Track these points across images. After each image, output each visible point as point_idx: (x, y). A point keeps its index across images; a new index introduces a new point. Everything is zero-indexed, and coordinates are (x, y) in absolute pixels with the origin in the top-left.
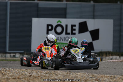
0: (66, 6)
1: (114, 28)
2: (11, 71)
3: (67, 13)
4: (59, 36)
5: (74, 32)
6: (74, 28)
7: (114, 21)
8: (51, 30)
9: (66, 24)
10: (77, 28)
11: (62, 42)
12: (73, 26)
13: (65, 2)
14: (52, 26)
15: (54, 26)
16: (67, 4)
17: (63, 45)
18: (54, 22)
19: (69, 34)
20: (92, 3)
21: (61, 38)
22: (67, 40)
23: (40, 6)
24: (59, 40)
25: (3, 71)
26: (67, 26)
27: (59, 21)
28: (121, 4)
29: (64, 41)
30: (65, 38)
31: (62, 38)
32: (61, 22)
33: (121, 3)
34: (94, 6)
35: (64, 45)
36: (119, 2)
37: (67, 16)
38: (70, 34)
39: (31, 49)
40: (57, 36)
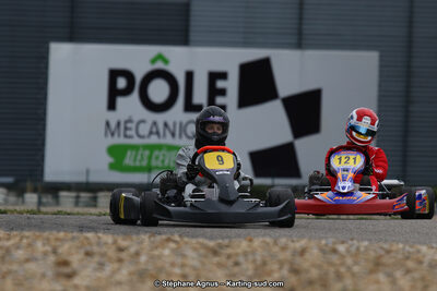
1: (380, 86)
4: (160, 118)
6: (220, 84)
7: (381, 57)
8: (127, 92)
9: (189, 68)
10: (232, 85)
11: (169, 140)
12: (215, 77)
14: (129, 75)
15: (138, 78)
18: (137, 58)
19: (197, 108)
21: (166, 125)
22: (190, 134)
24: (158, 133)
26: (190, 76)
27: (160, 57)
29: (180, 136)
30: (181, 124)
31: (171, 124)
32: (166, 61)
37: (193, 36)
39: (42, 171)
40: (151, 116)
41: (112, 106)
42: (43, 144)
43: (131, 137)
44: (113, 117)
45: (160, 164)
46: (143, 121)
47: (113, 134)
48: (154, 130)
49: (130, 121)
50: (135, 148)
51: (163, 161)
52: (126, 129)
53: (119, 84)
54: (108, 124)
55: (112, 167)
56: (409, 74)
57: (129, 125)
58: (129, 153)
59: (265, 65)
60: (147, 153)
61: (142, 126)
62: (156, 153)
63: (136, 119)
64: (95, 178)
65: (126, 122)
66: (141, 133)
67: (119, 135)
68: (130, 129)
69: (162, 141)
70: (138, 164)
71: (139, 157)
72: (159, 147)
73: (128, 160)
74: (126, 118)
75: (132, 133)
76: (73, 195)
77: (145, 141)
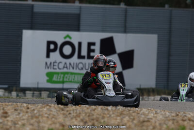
0: (80, 11)
1: (158, 49)
3: (81, 22)
4: (68, 61)
5: (92, 54)
6: (92, 47)
7: (158, 36)
8: (54, 50)
9: (80, 41)
10: (97, 48)
11: (71, 70)
12: (90, 44)
13: (77, 4)
14: (55, 43)
15: (59, 44)
16: (80, 7)
17: (74, 75)
18: (59, 36)
19: (83, 57)
20: (122, 6)
21: (70, 64)
22: (80, 68)
23: (36, 10)
24: (67, 67)
26: (80, 44)
27: (68, 36)
28: (170, 9)
29: (76, 69)
30: (76, 64)
31: (72, 64)
32: (70, 38)
33: (170, 7)
34: (126, 11)
35: (74, 77)
36: (167, 6)
37: (81, 28)
38: (86, 57)
39: (19, 83)
40: (64, 60)
41: (48, 56)
42: (20, 72)
43: (56, 69)
44: (48, 59)
45: (68, 80)
46: (61, 62)
47: (48, 68)
48: (65, 66)
49: (55, 62)
50: (58, 73)
51: (69, 79)
52: (54, 65)
53: (51, 47)
54: (46, 63)
55: (48, 81)
56: (170, 43)
57: (55, 64)
58: (55, 76)
59: (111, 40)
60: (62, 75)
61: (60, 64)
62: (66, 75)
63: (58, 61)
64: (41, 86)
65: (54, 63)
66: (60, 67)
67: (51, 68)
68: (56, 66)
69: (68, 71)
70: (58, 80)
71: (59, 77)
72: (67, 73)
73: (55, 79)
74: (54, 61)
75: (56, 67)
76: (32, 92)
77: (62, 71)
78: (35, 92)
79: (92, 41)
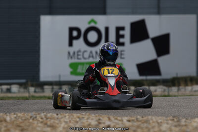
2: (58, 118)
4: (94, 49)
5: (121, 40)
6: (121, 32)
8: (78, 37)
9: (107, 25)
10: (127, 33)
12: (119, 29)
14: (78, 30)
15: (83, 30)
18: (82, 21)
21: (96, 53)
24: (93, 57)
25: (42, 118)
26: (107, 29)
27: (93, 21)
32: (95, 22)
37: (108, 10)
39: (39, 76)
40: (89, 49)
41: (71, 44)
43: (80, 59)
44: (72, 50)
46: (85, 51)
47: (71, 58)
48: (91, 55)
49: (79, 51)
50: (82, 64)
52: (78, 55)
53: (74, 34)
54: (69, 53)
55: (72, 73)
57: (79, 53)
58: (79, 67)
61: (85, 53)
63: (82, 50)
64: (63, 79)
66: (85, 57)
67: (75, 58)
68: (80, 55)
69: (95, 60)
71: (84, 68)
73: (79, 70)
75: (80, 57)
76: (50, 87)
77: (87, 61)
78: (55, 87)
79: (120, 25)
